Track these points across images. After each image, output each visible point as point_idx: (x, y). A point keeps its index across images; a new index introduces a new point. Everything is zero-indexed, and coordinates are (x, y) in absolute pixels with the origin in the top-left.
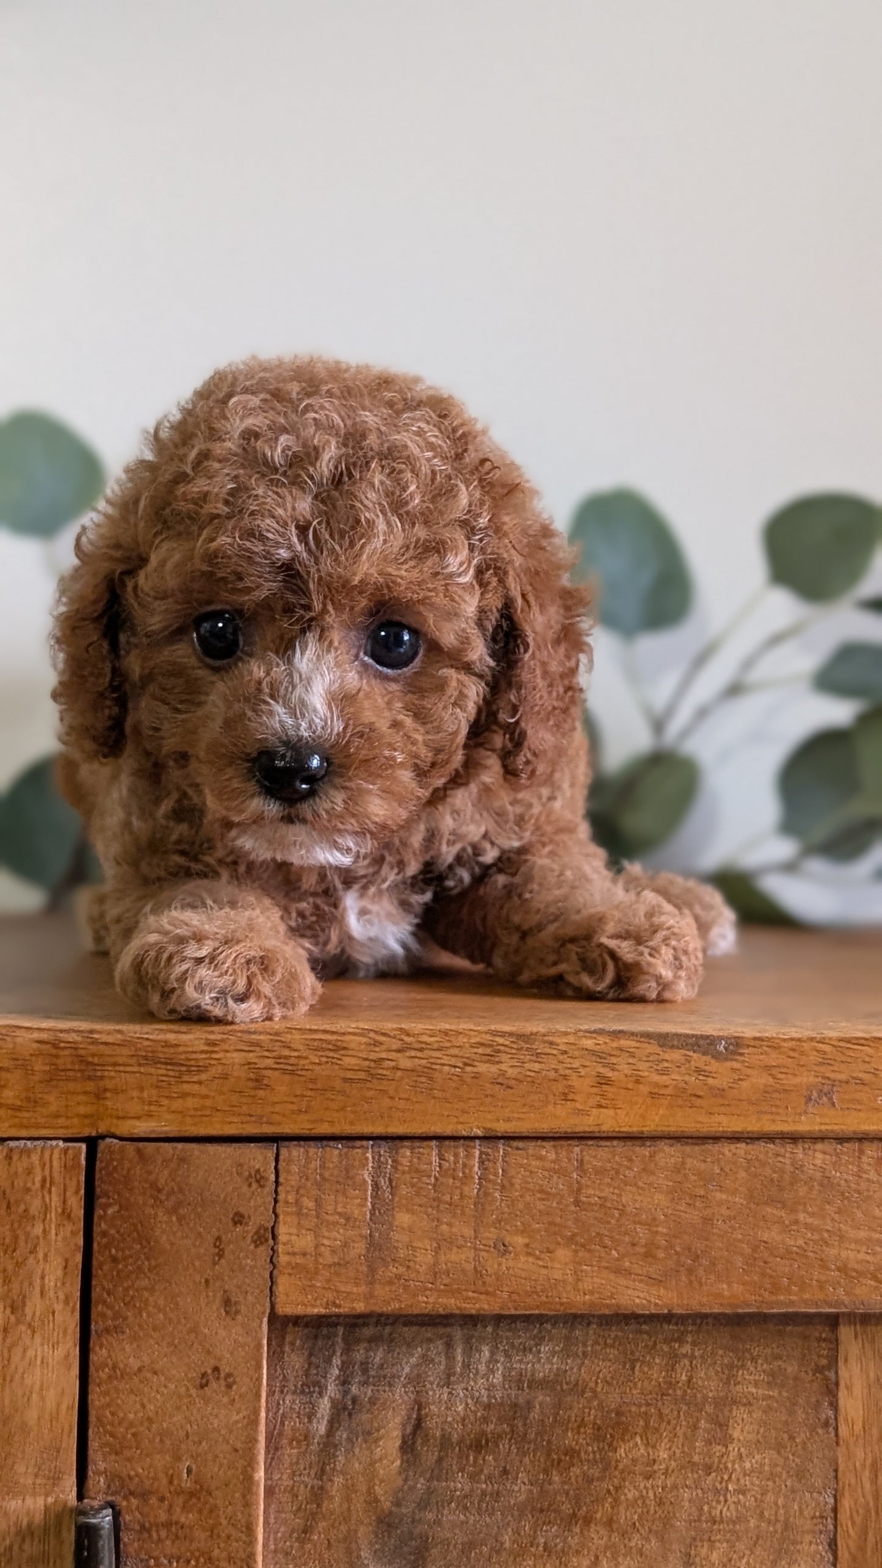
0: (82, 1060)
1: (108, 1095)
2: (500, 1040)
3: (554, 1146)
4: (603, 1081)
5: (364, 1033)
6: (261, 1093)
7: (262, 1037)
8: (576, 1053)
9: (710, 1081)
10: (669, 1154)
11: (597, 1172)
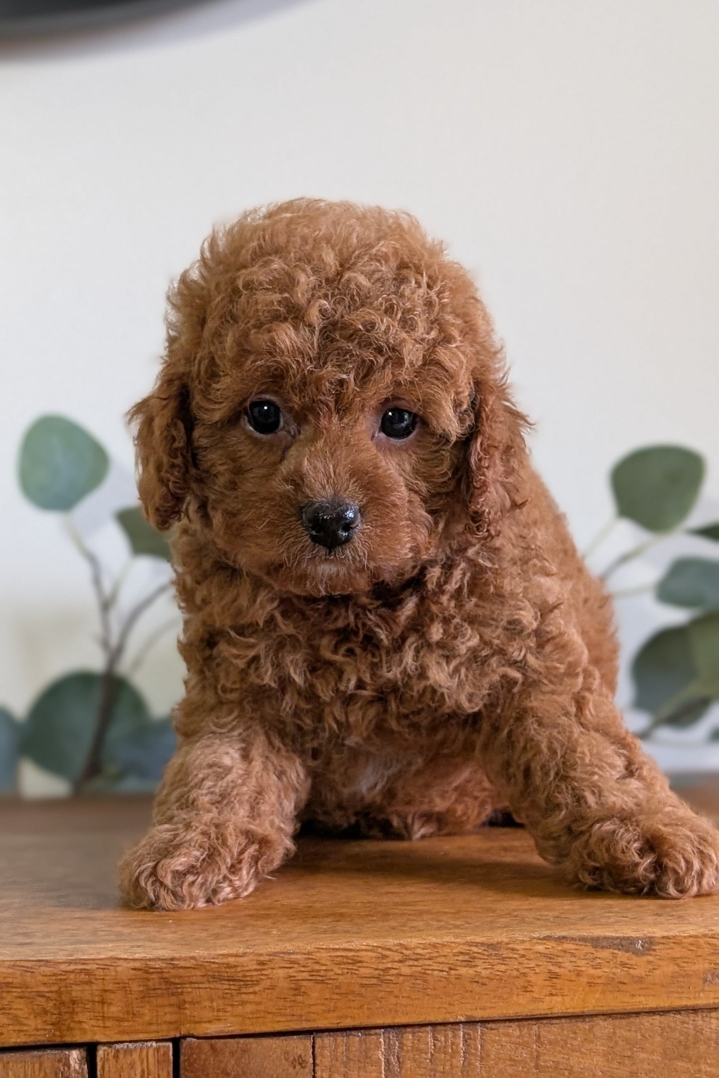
0: (167, 981)
1: (187, 1006)
2: (475, 949)
3: (519, 1026)
4: (553, 976)
5: (373, 949)
6: (300, 998)
7: (299, 957)
8: (532, 956)
9: (631, 971)
10: (603, 1027)
11: (550, 1043)
